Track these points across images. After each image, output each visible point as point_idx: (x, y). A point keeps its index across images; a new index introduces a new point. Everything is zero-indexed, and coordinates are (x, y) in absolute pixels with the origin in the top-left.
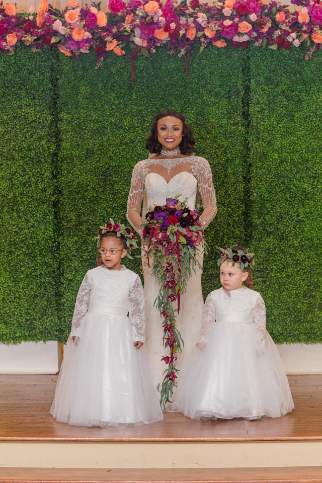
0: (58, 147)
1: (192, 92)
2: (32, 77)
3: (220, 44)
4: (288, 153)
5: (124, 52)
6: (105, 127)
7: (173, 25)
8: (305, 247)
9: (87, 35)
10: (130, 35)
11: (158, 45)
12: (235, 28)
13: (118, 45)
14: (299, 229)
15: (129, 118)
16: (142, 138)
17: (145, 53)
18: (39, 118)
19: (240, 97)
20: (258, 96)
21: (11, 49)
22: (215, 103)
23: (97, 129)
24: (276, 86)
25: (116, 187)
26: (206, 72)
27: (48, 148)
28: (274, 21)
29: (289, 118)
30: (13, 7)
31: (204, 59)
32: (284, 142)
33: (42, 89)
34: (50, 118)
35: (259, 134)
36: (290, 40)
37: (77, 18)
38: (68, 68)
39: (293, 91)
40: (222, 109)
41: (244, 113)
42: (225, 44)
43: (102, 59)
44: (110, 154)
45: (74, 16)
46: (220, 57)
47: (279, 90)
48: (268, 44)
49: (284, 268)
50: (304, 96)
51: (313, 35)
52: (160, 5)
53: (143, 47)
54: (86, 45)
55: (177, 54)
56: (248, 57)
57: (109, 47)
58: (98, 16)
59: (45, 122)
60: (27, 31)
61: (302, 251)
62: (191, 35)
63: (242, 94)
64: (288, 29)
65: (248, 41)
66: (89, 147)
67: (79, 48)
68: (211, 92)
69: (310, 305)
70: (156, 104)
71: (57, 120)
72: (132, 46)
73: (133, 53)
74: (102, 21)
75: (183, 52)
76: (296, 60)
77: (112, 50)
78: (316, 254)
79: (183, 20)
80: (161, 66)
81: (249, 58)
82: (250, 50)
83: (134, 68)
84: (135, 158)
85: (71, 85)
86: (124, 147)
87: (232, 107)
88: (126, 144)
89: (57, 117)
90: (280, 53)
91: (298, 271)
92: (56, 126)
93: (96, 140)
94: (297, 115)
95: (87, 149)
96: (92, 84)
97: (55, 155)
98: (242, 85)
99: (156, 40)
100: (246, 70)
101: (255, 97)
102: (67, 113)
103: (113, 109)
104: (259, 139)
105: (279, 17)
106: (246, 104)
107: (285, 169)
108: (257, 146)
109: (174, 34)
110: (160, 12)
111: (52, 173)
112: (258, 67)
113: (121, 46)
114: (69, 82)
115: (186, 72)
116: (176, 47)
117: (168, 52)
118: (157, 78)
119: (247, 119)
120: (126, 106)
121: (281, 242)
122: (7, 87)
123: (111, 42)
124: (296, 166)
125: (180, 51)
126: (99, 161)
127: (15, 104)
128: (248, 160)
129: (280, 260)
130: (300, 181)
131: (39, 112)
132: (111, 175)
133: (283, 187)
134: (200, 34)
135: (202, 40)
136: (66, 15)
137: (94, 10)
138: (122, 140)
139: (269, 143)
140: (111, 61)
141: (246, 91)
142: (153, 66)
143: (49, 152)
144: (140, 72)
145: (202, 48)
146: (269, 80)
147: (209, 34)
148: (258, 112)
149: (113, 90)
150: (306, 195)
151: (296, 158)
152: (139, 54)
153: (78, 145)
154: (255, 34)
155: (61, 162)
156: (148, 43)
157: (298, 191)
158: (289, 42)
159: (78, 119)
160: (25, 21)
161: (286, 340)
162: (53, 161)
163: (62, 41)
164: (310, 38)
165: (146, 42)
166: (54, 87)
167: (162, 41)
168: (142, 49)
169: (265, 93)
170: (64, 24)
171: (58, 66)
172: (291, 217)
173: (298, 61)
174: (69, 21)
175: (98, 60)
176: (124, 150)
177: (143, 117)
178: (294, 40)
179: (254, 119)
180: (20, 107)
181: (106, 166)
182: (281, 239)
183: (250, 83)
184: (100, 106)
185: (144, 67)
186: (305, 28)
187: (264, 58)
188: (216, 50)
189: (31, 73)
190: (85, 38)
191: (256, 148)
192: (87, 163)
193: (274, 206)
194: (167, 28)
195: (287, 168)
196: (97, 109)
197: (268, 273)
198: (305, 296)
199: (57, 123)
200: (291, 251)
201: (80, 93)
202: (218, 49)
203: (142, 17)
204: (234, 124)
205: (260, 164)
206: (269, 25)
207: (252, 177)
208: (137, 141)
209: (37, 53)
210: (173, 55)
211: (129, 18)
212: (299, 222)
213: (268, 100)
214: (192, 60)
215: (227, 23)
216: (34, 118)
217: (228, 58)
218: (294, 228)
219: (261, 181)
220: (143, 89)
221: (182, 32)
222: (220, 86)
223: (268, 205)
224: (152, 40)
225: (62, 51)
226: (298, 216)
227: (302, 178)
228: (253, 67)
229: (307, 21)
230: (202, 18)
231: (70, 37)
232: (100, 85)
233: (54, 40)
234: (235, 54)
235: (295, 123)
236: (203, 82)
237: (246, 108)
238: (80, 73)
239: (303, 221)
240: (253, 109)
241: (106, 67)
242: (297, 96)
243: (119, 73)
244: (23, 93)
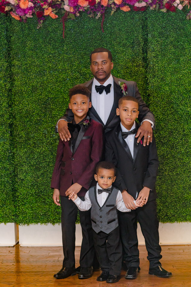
0: (12, 84)
1: (107, 44)
3: (126, 9)
4: (176, 86)
5: (57, 16)
6: (45, 70)
8: (189, 153)
9: (31, 4)
10: (61, 4)
11: (81, 10)
13: (53, 11)
14: (185, 140)
15: (61, 64)
16: (72, 77)
17: (72, 16)
19: (141, 47)
20: (153, 46)
22: (123, 51)
23: (39, 71)
24: (166, 38)
25: (54, 113)
26: (116, 29)
27: (5, 85)
29: (176, 61)
31: (114, 20)
32: (173, 78)
34: (6, 64)
35: (155, 73)
36: (176, 5)
38: (18, 28)
39: (178, 42)
40: (128, 55)
41: (144, 58)
42: (129, 9)
43: (42, 21)
44: (49, 89)
46: (126, 18)
47: (168, 41)
48: (160, 8)
49: (175, 168)
50: (186, 45)
53: (71, 12)
54: (29, 11)
55: (95, 17)
56: (146, 18)
57: (46, 13)
59: (3, 67)
61: (187, 156)
62: (105, 3)
63: (142, 44)
65: (145, 6)
66: (34, 84)
67: (25, 14)
68: (120, 43)
70: (81, 53)
71: (10, 66)
72: (63, 12)
73: (63, 17)
75: (99, 15)
76: (180, 20)
77: (49, 15)
80: (84, 26)
81: (146, 19)
82: (147, 13)
83: (65, 27)
84: (67, 92)
85: (20, 41)
86: (59, 84)
87: (135, 54)
88: (60, 82)
89: (11, 64)
90: (168, 15)
91: (185, 171)
92: (11, 70)
93: (38, 79)
94: (181, 59)
95: (33, 86)
96: (35, 40)
97: (10, 90)
98: (142, 38)
99: (79, 7)
100: (144, 27)
101: (151, 46)
102: (18, 60)
103: (50, 57)
104: (155, 76)
106: (145, 51)
107: (174, 98)
108: (153, 82)
109: (92, 3)
111: (8, 103)
112: (153, 25)
113: (55, 12)
114: (19, 39)
115: (102, 30)
116: (94, 12)
117: (89, 16)
118: (81, 34)
120: (59, 54)
121: (172, 150)
123: (47, 9)
124: (181, 95)
125: (97, 15)
126: (41, 94)
128: (147, 91)
129: (172, 163)
130: (185, 106)
132: (50, 104)
133: (173, 110)
134: (111, 2)
135: (113, 6)
138: (57, 79)
139: (162, 79)
140: (48, 23)
141: (145, 42)
142: (79, 26)
143: (6, 89)
144: (69, 30)
145: (113, 12)
146: (161, 34)
147: (117, 2)
148: (154, 57)
149: (50, 44)
150: (189, 116)
151: (181, 89)
152: (68, 17)
153: (26, 83)
154: (150, 1)
155: (15, 96)
156: (74, 9)
157: (183, 113)
158: (174, 6)
159: (26, 64)
161: (177, 220)
162: (9, 95)
163: (14, 10)
164: (190, 3)
165: (72, 8)
166: (9, 42)
167: (84, 7)
168: (70, 14)
169: (159, 43)
171: (11, 27)
172: (179, 132)
173: (182, 20)
175: (39, 22)
176: (59, 86)
177: (72, 62)
178: (178, 5)
179: (151, 62)
181: (46, 98)
182: (172, 148)
183: (148, 36)
184: (41, 55)
185: (72, 27)
187: (157, 18)
188: (123, 14)
190: (29, 7)
191: (153, 83)
192: (33, 96)
193: (166, 124)
195: (176, 97)
196: (39, 57)
197: (163, 172)
199: (11, 68)
200: (179, 156)
201: (27, 46)
202: (125, 13)
204: (137, 66)
205: (156, 94)
207: (151, 104)
208: (68, 79)
210: (92, 17)
212: (185, 135)
213: (161, 48)
214: (106, 21)
217: (131, 19)
218: (181, 139)
219: (157, 106)
220: (71, 43)
221: (97, 1)
222: (126, 39)
223: (162, 124)
224: (76, 7)
225: (13, 16)
226: (184, 131)
227: (186, 104)
228: (149, 25)
231: (18, 6)
232: (41, 40)
233: (7, 9)
234: (137, 16)
235: (180, 64)
236: (114, 36)
237: (145, 54)
238: (26, 32)
239: (188, 135)
240: (150, 55)
241: (45, 27)
242: (182, 45)
243: (54, 31)
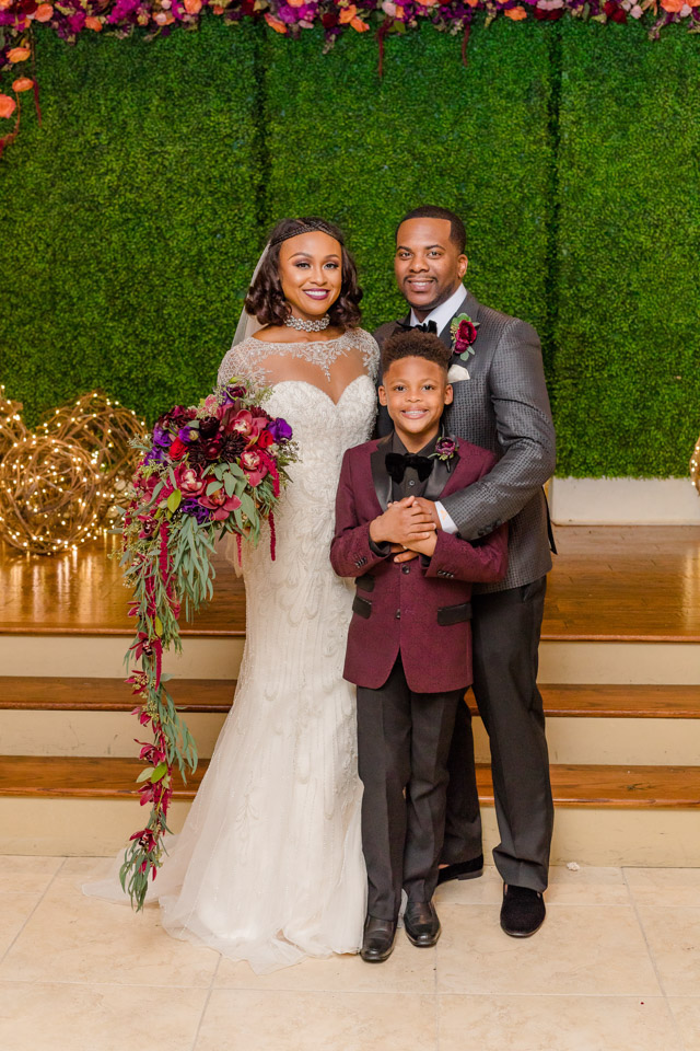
0: (266, 177)
1: (472, 92)
2: (225, 66)
3: (516, 14)
4: (616, 187)
5: (367, 27)
6: (336, 146)
8: (638, 333)
11: (421, 13)
13: (358, 15)
14: (630, 304)
15: (373, 132)
16: (395, 164)
17: (400, 27)
18: (237, 131)
19: (546, 100)
20: (572, 98)
21: (192, 20)
22: (506, 109)
23: (325, 148)
24: (602, 82)
25: (354, 239)
26: (494, 59)
27: (251, 177)
29: (620, 133)
31: (490, 39)
32: (612, 170)
33: (240, 85)
34: (254, 131)
35: (573, 157)
36: (627, 7)
38: (280, 52)
39: (627, 90)
40: (517, 118)
41: (550, 124)
42: (524, 15)
43: (333, 37)
44: (345, 187)
46: (516, 36)
47: (605, 88)
48: (593, 13)
49: (606, 364)
50: (644, 99)
53: (397, 19)
54: (309, 13)
55: (449, 32)
56: (558, 35)
57: (345, 18)
59: (246, 137)
61: (634, 340)
63: (549, 94)
65: (560, 9)
66: (313, 177)
67: (298, 19)
68: (500, 90)
69: (643, 421)
70: (415, 111)
71: (263, 134)
72: (380, 17)
73: (381, 28)
75: (459, 25)
76: (633, 41)
77: (349, 24)
78: (655, 343)
80: (424, 49)
81: (560, 37)
82: (562, 25)
83: (383, 53)
84: (383, 194)
85: (286, 79)
86: (366, 176)
87: (533, 115)
88: (370, 172)
89: (264, 129)
90: (609, 29)
91: (627, 369)
92: (263, 145)
93: (322, 165)
94: (632, 129)
95: (310, 180)
96: (317, 79)
97: (261, 188)
98: (548, 80)
99: (417, 6)
100: (555, 56)
101: (568, 99)
102: (280, 123)
103: (350, 117)
104: (573, 165)
106: (554, 110)
107: (612, 212)
108: (569, 177)
111: (256, 216)
112: (574, 52)
113: (363, 16)
114: (283, 75)
115: (463, 60)
116: (447, 20)
117: (436, 27)
118: (417, 69)
119: (555, 134)
120: (369, 113)
121: (602, 324)
122: (187, 82)
123: (347, 9)
124: (628, 208)
125: (454, 25)
126: (327, 199)
127: (200, 108)
128: (555, 198)
129: (600, 352)
130: (634, 232)
131: (237, 121)
132: (345, 220)
133: (608, 240)
135: (490, 6)
138: (363, 166)
139: (589, 172)
140: (346, 41)
141: (554, 89)
142: (412, 50)
143: (253, 185)
144: (392, 60)
145: (488, 20)
146: (589, 71)
148: (573, 123)
149: (350, 87)
150: (642, 253)
151: (629, 194)
152: (391, 30)
153: (296, 173)
155: (271, 200)
156: (404, 11)
157: (630, 247)
158: (624, 10)
159: (297, 132)
161: (605, 473)
162: (258, 199)
163: (272, 9)
164: (658, 2)
165: (401, 9)
166: (260, 83)
167: (426, 7)
168: (396, 23)
169: (584, 93)
171: (266, 49)
172: (619, 286)
173: (637, 42)
175: (327, 39)
176: (365, 181)
177: (396, 129)
178: (632, 6)
179: (566, 135)
180: (207, 114)
181: (339, 207)
182: (603, 319)
183: (561, 76)
184: (330, 112)
185: (398, 51)
187: (584, 38)
188: (509, 25)
189: (223, 59)
190: (307, 2)
191: (568, 179)
192: (309, 201)
193: (593, 269)
195: (615, 211)
196: (324, 118)
197: (582, 372)
198: (636, 407)
199: (263, 139)
200: (617, 338)
201: (299, 92)
202: (513, 22)
204: (534, 142)
205: (574, 204)
207: (562, 224)
208: (386, 167)
209: (232, 27)
210: (443, 31)
212: (631, 294)
213: (589, 105)
214: (473, 41)
216: (229, 131)
217: (527, 36)
218: (623, 303)
219: (574, 231)
220: (396, 87)
222: (515, 82)
223: (584, 269)
224: (411, 7)
225: (271, 24)
226: (629, 285)
227: (638, 226)
228: (566, 51)
231: (284, 1)
232: (330, 80)
233: (259, 5)
234: (540, 31)
235: (628, 140)
236: (489, 76)
237: (554, 117)
238: (300, 59)
239: (637, 293)
240: (566, 118)
241: (341, 51)
242: (634, 98)
243: (359, 61)
244: (212, 92)
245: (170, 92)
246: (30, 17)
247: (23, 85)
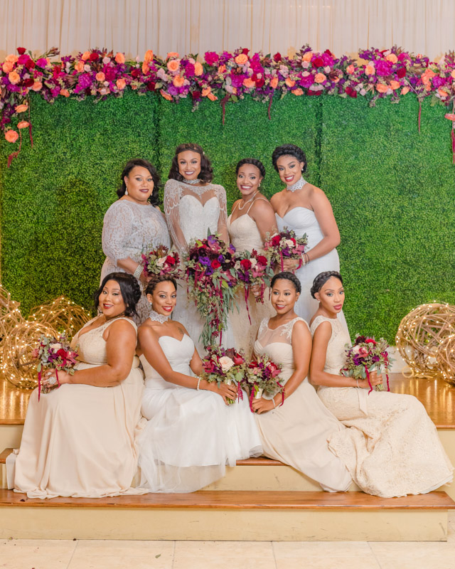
1: (273, 133)
2: (137, 117)
3: (298, 92)
4: (352, 186)
5: (217, 98)
7: (259, 76)
8: (365, 265)
9: (186, 82)
10: (222, 83)
11: (246, 92)
12: (311, 79)
13: (212, 92)
14: (361, 249)
15: (219, 155)
17: (234, 99)
18: (143, 153)
19: (313, 138)
21: (121, 93)
24: (344, 129)
26: (285, 116)
28: (345, 73)
29: (354, 156)
30: (122, 56)
31: (283, 105)
32: (350, 176)
33: (146, 128)
34: (152, 153)
35: (328, 169)
36: (358, 89)
37: (178, 67)
38: (168, 110)
39: (358, 133)
41: (316, 151)
42: (302, 93)
43: (198, 103)
45: (174, 66)
46: (297, 104)
47: (346, 132)
48: (339, 93)
49: (348, 282)
50: (367, 138)
51: (378, 85)
52: (249, 58)
53: (232, 94)
54: (185, 90)
55: (261, 101)
56: (320, 104)
57: (205, 93)
58: (196, 66)
60: (134, 77)
61: (363, 269)
62: (275, 83)
63: (315, 135)
64: (356, 80)
65: (322, 90)
67: (179, 93)
68: (289, 133)
69: (369, 314)
70: (242, 143)
71: (158, 154)
72: (224, 93)
73: (224, 99)
74: (199, 71)
75: (267, 98)
76: (361, 107)
77: (207, 97)
78: (375, 271)
79: (267, 71)
80: (247, 110)
82: (322, 98)
83: (223, 111)
85: (171, 125)
89: (159, 152)
90: (348, 101)
91: (359, 285)
92: (158, 160)
94: (361, 154)
96: (190, 125)
98: (315, 127)
99: (244, 88)
100: (319, 115)
101: (326, 139)
102: (167, 149)
104: (328, 173)
105: (349, 69)
106: (319, 144)
107: (350, 199)
109: (260, 84)
110: (249, 64)
112: (329, 113)
113: (215, 92)
114: (169, 123)
115: (269, 116)
116: (260, 95)
117: (254, 99)
118: (244, 121)
119: (319, 156)
120: (217, 144)
122: (116, 126)
123: (207, 89)
124: (359, 197)
125: (264, 98)
127: (123, 140)
130: (362, 210)
131: (143, 147)
133: (348, 214)
134: (282, 83)
135: (284, 88)
136: (169, 65)
137: (192, 61)
139: (338, 178)
140: (205, 105)
141: (318, 132)
142: (241, 110)
144: (230, 115)
145: (283, 96)
146: (337, 123)
147: (289, 84)
148: (328, 151)
149: (207, 130)
150: (367, 222)
151: (359, 189)
152: (229, 100)
154: (329, 84)
156: (237, 90)
157: (360, 218)
158: (356, 91)
160: (132, 69)
163: (165, 87)
164: (375, 87)
165: (235, 89)
166: (156, 127)
167: (249, 89)
168: (233, 96)
169: (334, 135)
170: (167, 72)
171: (160, 108)
172: (354, 240)
173: (363, 108)
174: (170, 69)
175: (193, 104)
177: (231, 153)
178: (361, 89)
179: (325, 157)
180: (127, 143)
183: (322, 126)
185: (233, 111)
186: (371, 79)
187: (334, 105)
188: (294, 98)
189: (136, 114)
190: (185, 85)
194: (254, 78)
195: (352, 199)
198: (365, 306)
199: (158, 157)
200: (353, 269)
201: (178, 132)
202: (296, 97)
203: (233, 68)
206: (341, 76)
209: (143, 97)
210: (258, 101)
211: (221, 69)
212: (361, 244)
213: (337, 141)
214: (274, 106)
215: (306, 74)
216: (139, 153)
217: (303, 104)
218: (356, 249)
220: (231, 130)
221: (267, 81)
222: (297, 128)
224: (240, 88)
225: (163, 95)
226: (360, 239)
227: (364, 207)
228: (325, 113)
229: (373, 73)
230: (284, 70)
231: (172, 84)
232: (195, 126)
233: (158, 86)
234: (310, 102)
235: (359, 160)
236: (283, 125)
237: (318, 147)
238: (179, 115)
239: (364, 244)
240: (324, 148)
241: (201, 110)
242: (362, 137)
243: (211, 115)
244: (130, 131)
245: (106, 130)
246: (29, 88)
247: (23, 125)
